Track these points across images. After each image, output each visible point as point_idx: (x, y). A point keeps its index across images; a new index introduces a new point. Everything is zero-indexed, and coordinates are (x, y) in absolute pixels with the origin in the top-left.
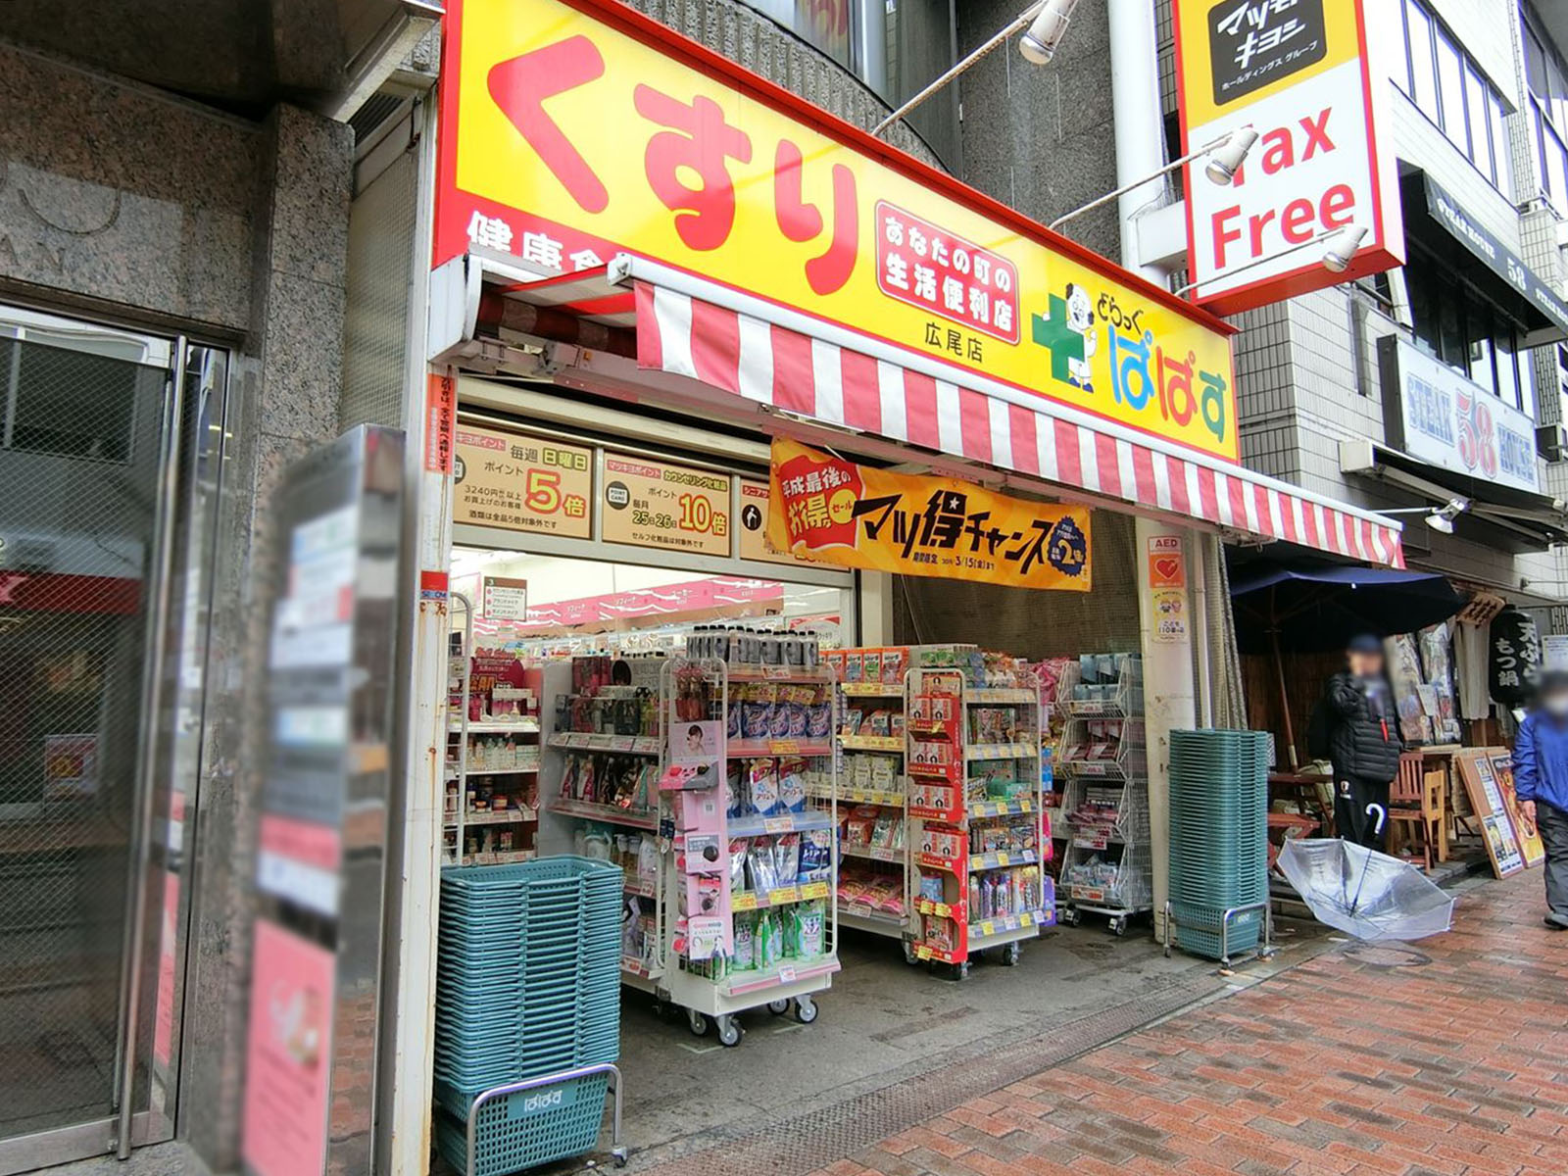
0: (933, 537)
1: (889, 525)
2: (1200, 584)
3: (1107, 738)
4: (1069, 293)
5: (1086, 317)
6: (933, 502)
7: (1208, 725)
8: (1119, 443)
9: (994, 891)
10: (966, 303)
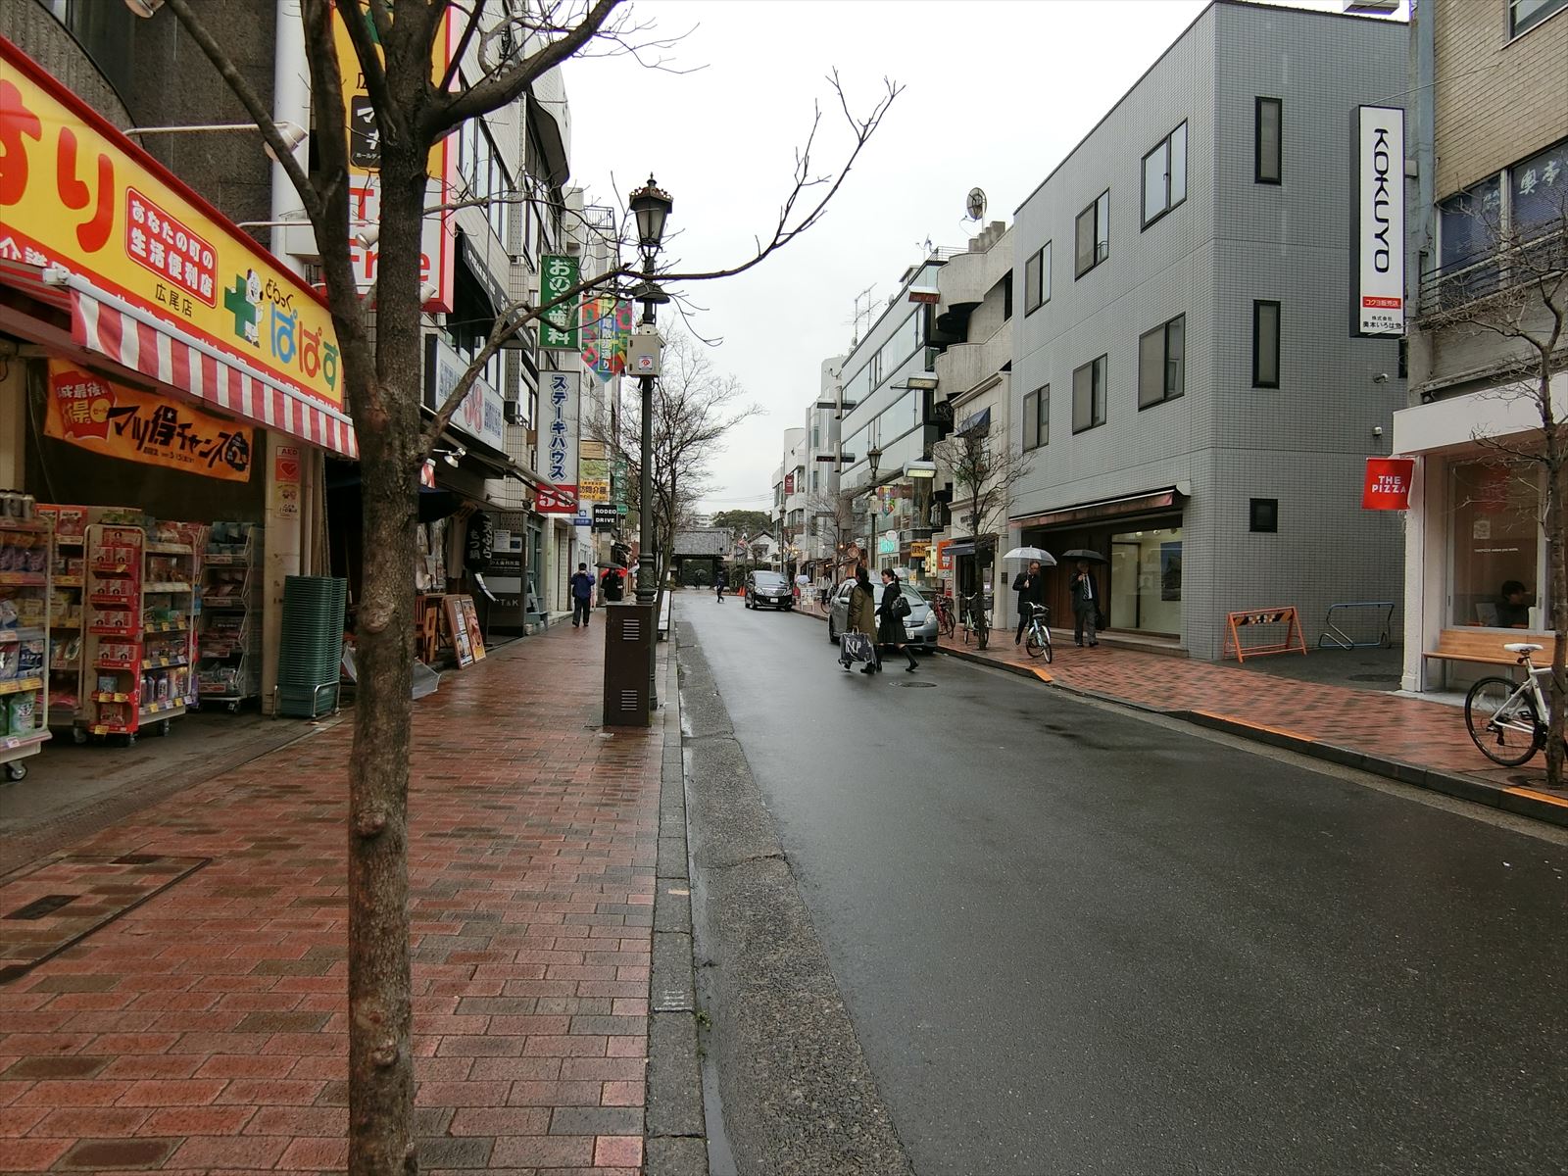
0: (156, 437)
1: (130, 428)
2: (310, 481)
3: (233, 581)
4: (249, 276)
5: (259, 295)
6: (157, 413)
7: (308, 573)
8: (303, 405)
9: (156, 684)
10: (183, 273)
